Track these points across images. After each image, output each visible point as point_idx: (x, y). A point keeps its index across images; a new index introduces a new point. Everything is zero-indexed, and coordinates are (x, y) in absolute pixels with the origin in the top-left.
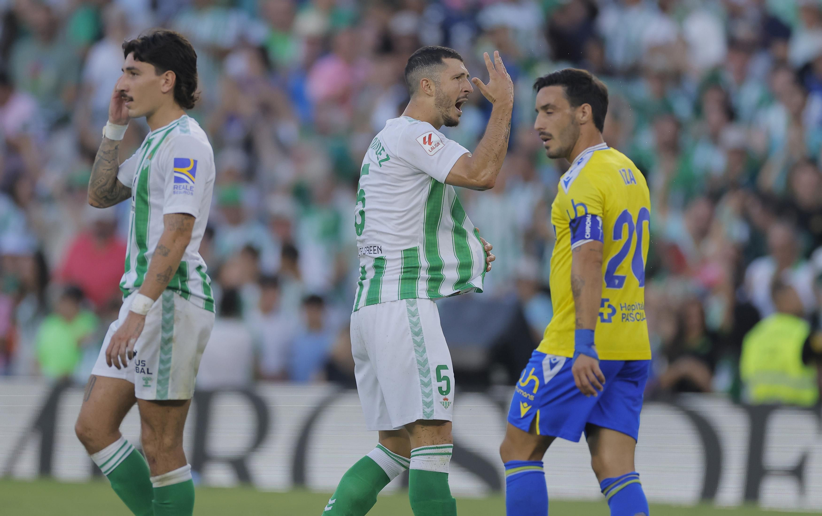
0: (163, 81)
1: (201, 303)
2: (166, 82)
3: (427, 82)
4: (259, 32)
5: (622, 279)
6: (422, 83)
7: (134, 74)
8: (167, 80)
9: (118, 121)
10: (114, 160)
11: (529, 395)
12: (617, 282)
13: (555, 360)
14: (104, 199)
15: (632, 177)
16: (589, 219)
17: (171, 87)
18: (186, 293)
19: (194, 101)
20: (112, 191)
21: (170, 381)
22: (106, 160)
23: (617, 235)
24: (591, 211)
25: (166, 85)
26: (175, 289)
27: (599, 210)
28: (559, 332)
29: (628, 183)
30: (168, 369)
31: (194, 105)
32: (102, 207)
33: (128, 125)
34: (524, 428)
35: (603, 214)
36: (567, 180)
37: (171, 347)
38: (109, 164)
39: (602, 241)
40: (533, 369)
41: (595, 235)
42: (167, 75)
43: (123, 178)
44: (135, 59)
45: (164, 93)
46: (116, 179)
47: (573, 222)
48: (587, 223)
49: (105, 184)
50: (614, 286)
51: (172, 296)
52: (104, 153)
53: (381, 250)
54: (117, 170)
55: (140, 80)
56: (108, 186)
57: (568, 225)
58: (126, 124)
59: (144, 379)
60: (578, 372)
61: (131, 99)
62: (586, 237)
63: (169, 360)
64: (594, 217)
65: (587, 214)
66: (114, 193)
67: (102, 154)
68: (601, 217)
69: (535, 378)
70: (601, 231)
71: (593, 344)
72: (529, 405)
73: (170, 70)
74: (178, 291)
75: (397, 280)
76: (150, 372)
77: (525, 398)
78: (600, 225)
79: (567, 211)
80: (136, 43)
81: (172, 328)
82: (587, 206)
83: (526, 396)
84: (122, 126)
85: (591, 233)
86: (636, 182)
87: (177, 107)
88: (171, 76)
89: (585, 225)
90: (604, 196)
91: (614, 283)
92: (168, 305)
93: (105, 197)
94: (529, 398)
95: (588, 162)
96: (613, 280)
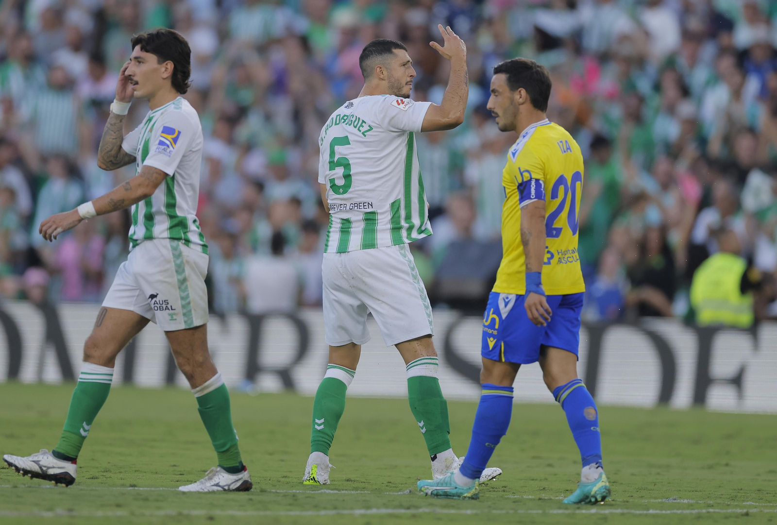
0: (163, 69)
1: (199, 249)
2: (166, 70)
3: (381, 68)
4: (302, 25)
5: (559, 231)
6: (377, 69)
7: (140, 62)
8: (167, 68)
9: (122, 99)
10: (118, 131)
11: (493, 331)
12: (554, 232)
13: (507, 298)
14: (110, 163)
15: (568, 147)
16: (533, 183)
17: (170, 74)
18: (187, 242)
19: (187, 87)
20: (117, 157)
21: (193, 312)
22: (112, 131)
23: (554, 195)
24: (534, 176)
25: (165, 73)
26: (179, 239)
27: (541, 175)
28: (509, 275)
29: (565, 152)
30: (189, 303)
31: (187, 90)
32: (108, 169)
33: (131, 103)
34: (495, 358)
35: (544, 178)
36: (514, 152)
37: (187, 286)
38: (114, 134)
39: (544, 200)
40: (492, 310)
41: (539, 195)
42: (167, 64)
43: (126, 147)
44: (141, 50)
45: (164, 79)
46: (121, 147)
47: (520, 185)
48: (532, 186)
49: (111, 150)
50: (552, 236)
51: (178, 245)
52: (111, 124)
53: (372, 206)
54: (122, 140)
55: (144, 68)
56: (113, 152)
57: (516, 187)
58: (129, 102)
59: (169, 315)
60: (530, 307)
61: (137, 83)
62: (532, 197)
63: (187, 296)
64: (537, 181)
65: (531, 178)
66: (118, 159)
67: (109, 126)
68: (542, 180)
69: (495, 316)
70: (543, 192)
71: (540, 283)
72: (494, 339)
73: (169, 60)
74: (181, 241)
75: (388, 229)
76: (173, 308)
77: (490, 334)
78: (543, 187)
79: (515, 177)
80: (143, 38)
81: (184, 271)
82: (532, 173)
83: (491, 332)
84: (126, 104)
85: (536, 193)
86: (572, 150)
87: (174, 91)
88: (170, 65)
89: (530, 188)
90: (544, 164)
91: (553, 233)
92: (177, 253)
93: (111, 161)
94: (493, 333)
95: (531, 136)
96: (552, 232)
